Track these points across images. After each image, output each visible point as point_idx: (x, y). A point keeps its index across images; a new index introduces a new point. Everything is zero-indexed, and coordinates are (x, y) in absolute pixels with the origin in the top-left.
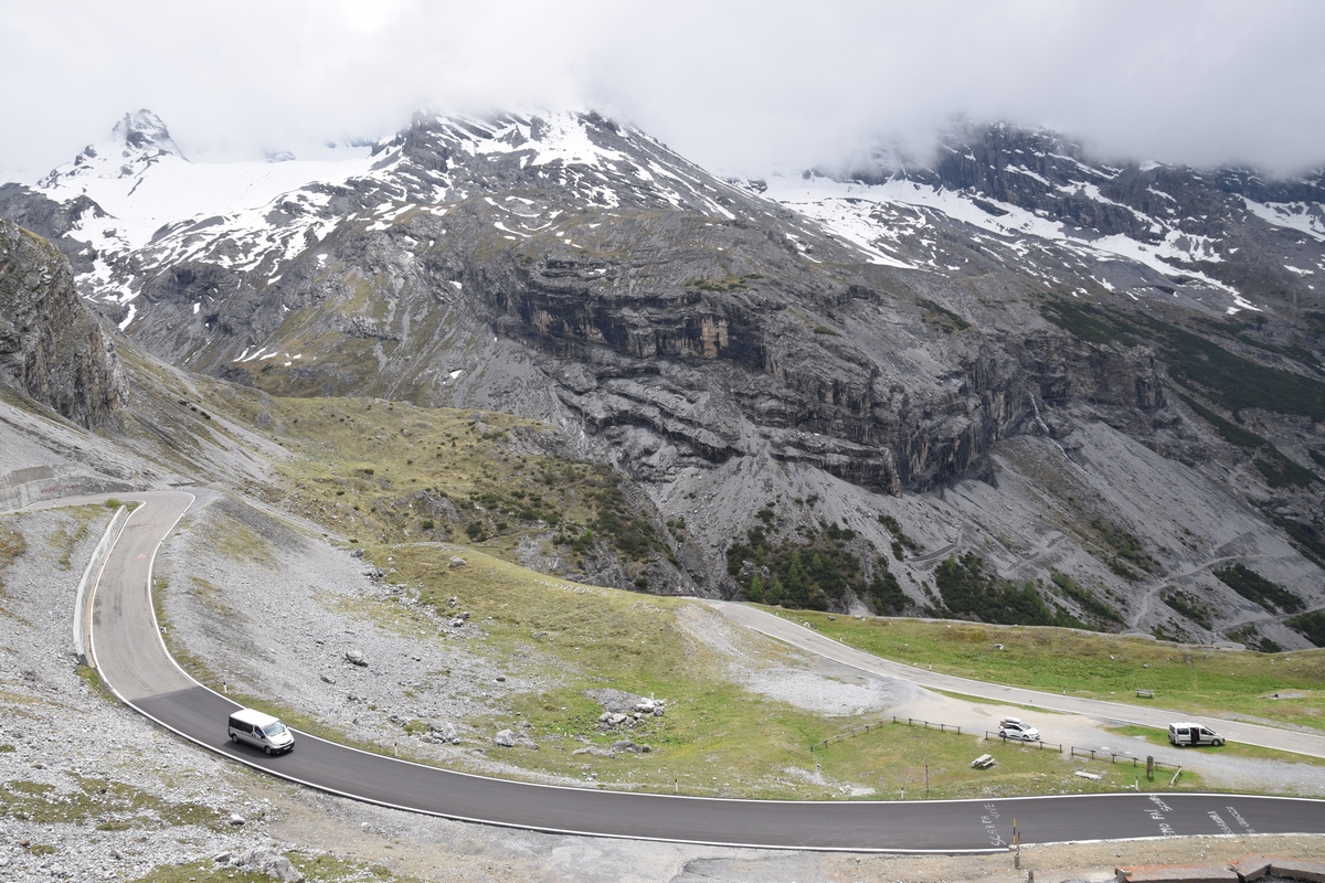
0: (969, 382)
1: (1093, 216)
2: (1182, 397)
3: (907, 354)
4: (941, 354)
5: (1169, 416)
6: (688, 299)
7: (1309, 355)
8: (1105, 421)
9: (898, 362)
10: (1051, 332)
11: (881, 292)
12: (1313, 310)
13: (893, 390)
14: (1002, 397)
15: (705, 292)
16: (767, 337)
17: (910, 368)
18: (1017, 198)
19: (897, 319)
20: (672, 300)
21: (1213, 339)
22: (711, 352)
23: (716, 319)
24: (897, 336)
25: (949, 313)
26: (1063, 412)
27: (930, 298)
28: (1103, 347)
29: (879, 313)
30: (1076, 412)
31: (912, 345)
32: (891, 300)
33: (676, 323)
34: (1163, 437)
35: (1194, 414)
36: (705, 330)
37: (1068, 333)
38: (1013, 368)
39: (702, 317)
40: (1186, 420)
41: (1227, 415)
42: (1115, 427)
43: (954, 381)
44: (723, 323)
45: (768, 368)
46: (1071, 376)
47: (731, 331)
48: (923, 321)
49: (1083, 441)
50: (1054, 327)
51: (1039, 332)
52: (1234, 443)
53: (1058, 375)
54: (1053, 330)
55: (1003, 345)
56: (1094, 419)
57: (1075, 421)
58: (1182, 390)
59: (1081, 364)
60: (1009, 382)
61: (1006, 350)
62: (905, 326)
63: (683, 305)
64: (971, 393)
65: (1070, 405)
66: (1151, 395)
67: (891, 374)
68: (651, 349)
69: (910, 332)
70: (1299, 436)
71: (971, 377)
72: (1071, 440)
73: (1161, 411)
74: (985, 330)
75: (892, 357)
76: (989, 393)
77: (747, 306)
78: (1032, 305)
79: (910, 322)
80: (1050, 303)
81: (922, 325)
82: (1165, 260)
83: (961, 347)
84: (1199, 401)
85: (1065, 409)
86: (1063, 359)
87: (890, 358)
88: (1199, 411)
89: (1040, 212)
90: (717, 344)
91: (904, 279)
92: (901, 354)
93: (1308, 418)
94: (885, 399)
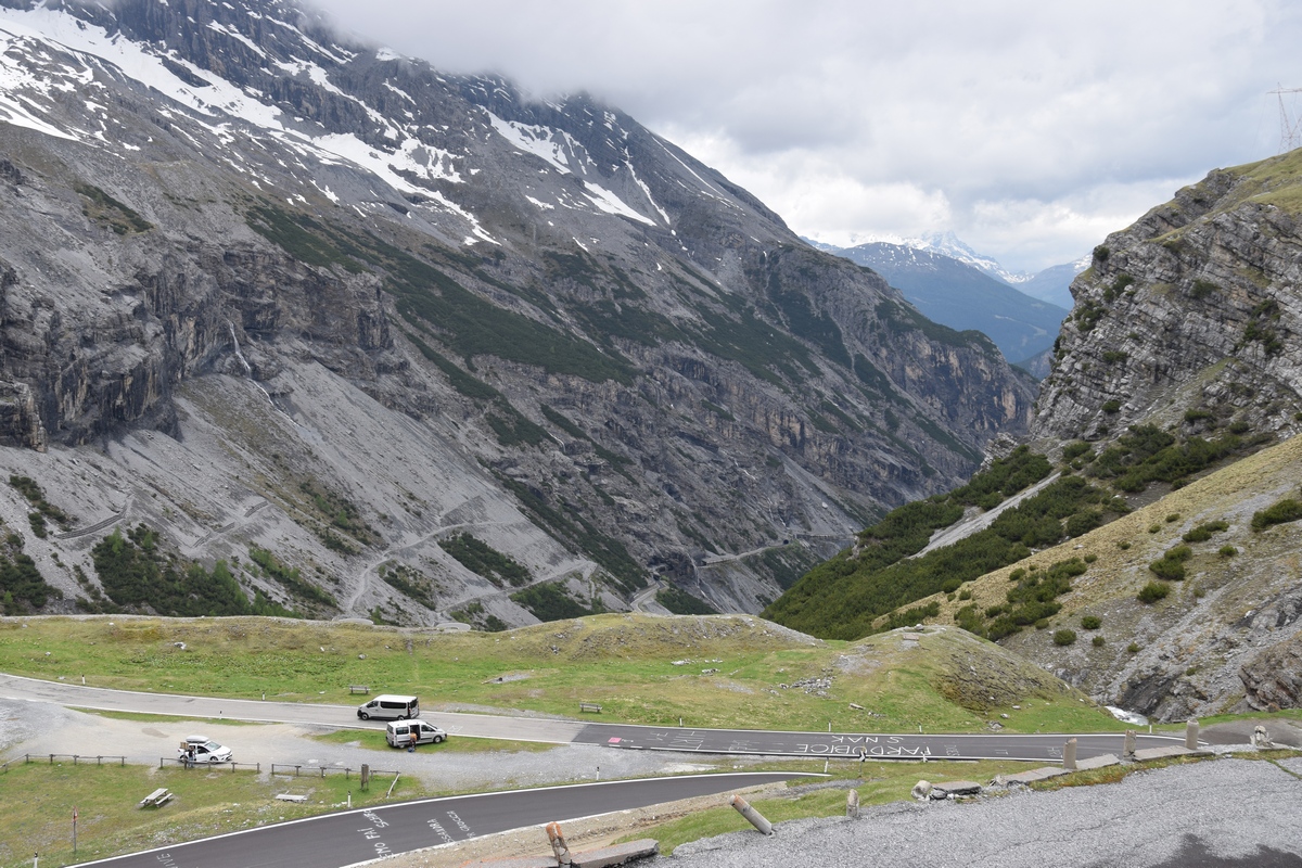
0: (148, 302)
1: (318, 106)
2: (410, 337)
3: (58, 257)
4: (110, 261)
5: (395, 359)
7: (545, 298)
8: (321, 361)
9: (46, 266)
10: (258, 247)
11: (22, 166)
12: (551, 249)
13: (37, 304)
14: (192, 324)
17: (65, 277)
18: (223, 68)
19: (45, 207)
21: (447, 272)
24: (44, 230)
25: (122, 207)
26: (269, 347)
27: (95, 184)
28: (321, 270)
29: (18, 194)
30: (286, 348)
31: (67, 245)
32: (36, 179)
34: (388, 383)
35: (424, 359)
37: (280, 249)
38: (207, 288)
40: (414, 364)
41: (459, 362)
42: (332, 369)
43: (128, 299)
46: (281, 303)
48: (85, 213)
49: (293, 384)
50: (263, 239)
51: (244, 244)
52: (466, 394)
53: (265, 300)
54: (260, 243)
55: (195, 257)
56: (308, 358)
57: (285, 359)
58: (411, 329)
59: (294, 290)
60: (202, 306)
61: (199, 264)
62: (58, 218)
64: (149, 316)
65: (278, 339)
66: (376, 332)
67: (33, 282)
69: (65, 227)
70: (531, 388)
71: (150, 295)
72: (279, 383)
73: (386, 353)
74: (172, 235)
75: (36, 259)
76: (174, 318)
78: (236, 209)
79: (65, 212)
80: (259, 209)
81: (83, 219)
82: (400, 173)
83: (137, 254)
84: (430, 343)
85: (272, 344)
86: (273, 282)
87: (33, 260)
88: (429, 355)
89: (251, 90)
91: (58, 153)
92: (50, 255)
93: (542, 369)
94: (24, 316)
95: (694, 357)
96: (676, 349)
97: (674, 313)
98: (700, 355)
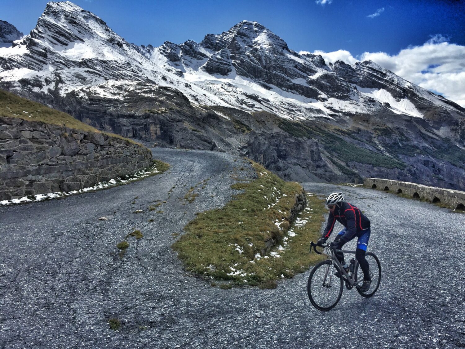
0: (250, 151)
1: (303, 90)
2: (328, 157)
3: (227, 140)
4: (240, 140)
5: (322, 164)
6: (145, 116)
7: (375, 143)
8: (299, 165)
9: (224, 142)
10: (281, 133)
12: (377, 127)
14: (262, 156)
15: (152, 114)
16: (174, 132)
18: (276, 83)
19: (225, 127)
20: (139, 116)
21: (342, 137)
22: (154, 137)
23: (156, 124)
24: (225, 133)
25: (244, 125)
26: (284, 162)
27: (238, 119)
28: (300, 139)
29: (219, 124)
30: (289, 162)
31: (230, 136)
32: (223, 120)
33: (140, 125)
34: (320, 171)
35: (332, 163)
36: (152, 128)
37: (287, 133)
38: (267, 145)
39: (150, 123)
40: (329, 165)
41: (343, 164)
42: (303, 167)
43: (244, 149)
44: (158, 126)
45: (174, 143)
46: (288, 149)
47: (161, 129)
48: (235, 128)
49: (291, 172)
50: (282, 131)
51: (277, 133)
52: (345, 174)
53: (283, 148)
55: (264, 137)
56: (295, 164)
57: (289, 165)
58: (328, 154)
59: (292, 145)
60: (265, 151)
61: (265, 139)
62: (228, 129)
63: (143, 118)
64: (250, 154)
65: (287, 159)
66: (316, 156)
68: (131, 135)
69: (230, 132)
70: (368, 171)
71: (251, 148)
72: (287, 172)
73: (319, 162)
74: (257, 132)
76: (257, 154)
77: (167, 120)
78: (275, 123)
79: (230, 128)
80: (282, 122)
82: (328, 108)
83: (247, 138)
84: (335, 159)
85: (285, 160)
86: (285, 143)
87: (221, 141)
88: (334, 163)
89: (283, 89)
90: (156, 134)
92: (225, 139)
93: (371, 165)
95: (429, 160)
96: (423, 157)
97: (421, 145)
98: (432, 159)
